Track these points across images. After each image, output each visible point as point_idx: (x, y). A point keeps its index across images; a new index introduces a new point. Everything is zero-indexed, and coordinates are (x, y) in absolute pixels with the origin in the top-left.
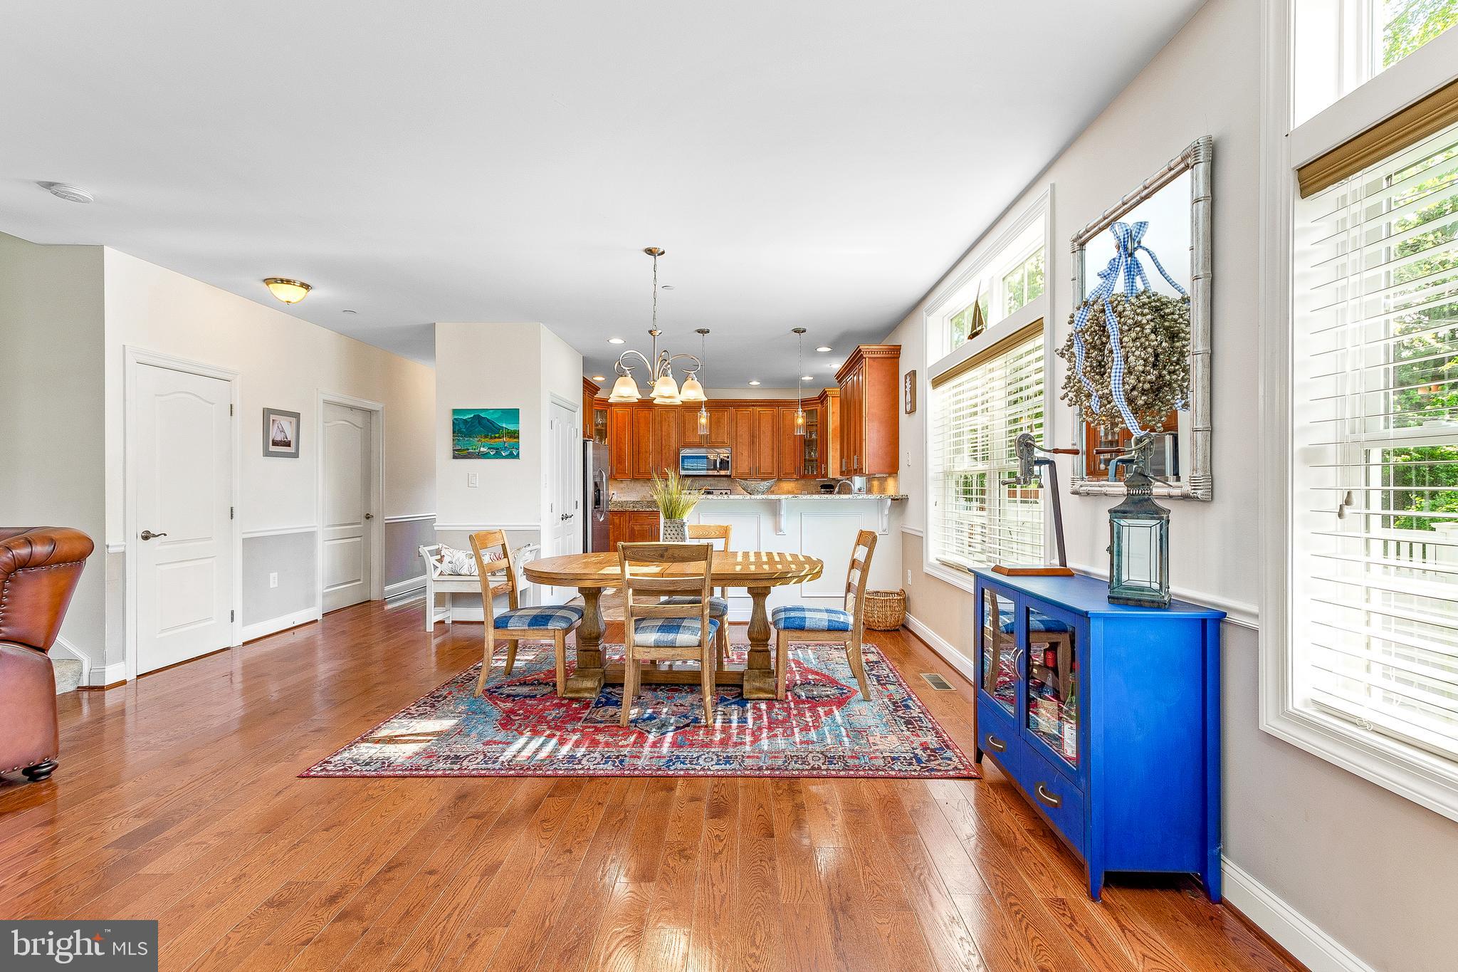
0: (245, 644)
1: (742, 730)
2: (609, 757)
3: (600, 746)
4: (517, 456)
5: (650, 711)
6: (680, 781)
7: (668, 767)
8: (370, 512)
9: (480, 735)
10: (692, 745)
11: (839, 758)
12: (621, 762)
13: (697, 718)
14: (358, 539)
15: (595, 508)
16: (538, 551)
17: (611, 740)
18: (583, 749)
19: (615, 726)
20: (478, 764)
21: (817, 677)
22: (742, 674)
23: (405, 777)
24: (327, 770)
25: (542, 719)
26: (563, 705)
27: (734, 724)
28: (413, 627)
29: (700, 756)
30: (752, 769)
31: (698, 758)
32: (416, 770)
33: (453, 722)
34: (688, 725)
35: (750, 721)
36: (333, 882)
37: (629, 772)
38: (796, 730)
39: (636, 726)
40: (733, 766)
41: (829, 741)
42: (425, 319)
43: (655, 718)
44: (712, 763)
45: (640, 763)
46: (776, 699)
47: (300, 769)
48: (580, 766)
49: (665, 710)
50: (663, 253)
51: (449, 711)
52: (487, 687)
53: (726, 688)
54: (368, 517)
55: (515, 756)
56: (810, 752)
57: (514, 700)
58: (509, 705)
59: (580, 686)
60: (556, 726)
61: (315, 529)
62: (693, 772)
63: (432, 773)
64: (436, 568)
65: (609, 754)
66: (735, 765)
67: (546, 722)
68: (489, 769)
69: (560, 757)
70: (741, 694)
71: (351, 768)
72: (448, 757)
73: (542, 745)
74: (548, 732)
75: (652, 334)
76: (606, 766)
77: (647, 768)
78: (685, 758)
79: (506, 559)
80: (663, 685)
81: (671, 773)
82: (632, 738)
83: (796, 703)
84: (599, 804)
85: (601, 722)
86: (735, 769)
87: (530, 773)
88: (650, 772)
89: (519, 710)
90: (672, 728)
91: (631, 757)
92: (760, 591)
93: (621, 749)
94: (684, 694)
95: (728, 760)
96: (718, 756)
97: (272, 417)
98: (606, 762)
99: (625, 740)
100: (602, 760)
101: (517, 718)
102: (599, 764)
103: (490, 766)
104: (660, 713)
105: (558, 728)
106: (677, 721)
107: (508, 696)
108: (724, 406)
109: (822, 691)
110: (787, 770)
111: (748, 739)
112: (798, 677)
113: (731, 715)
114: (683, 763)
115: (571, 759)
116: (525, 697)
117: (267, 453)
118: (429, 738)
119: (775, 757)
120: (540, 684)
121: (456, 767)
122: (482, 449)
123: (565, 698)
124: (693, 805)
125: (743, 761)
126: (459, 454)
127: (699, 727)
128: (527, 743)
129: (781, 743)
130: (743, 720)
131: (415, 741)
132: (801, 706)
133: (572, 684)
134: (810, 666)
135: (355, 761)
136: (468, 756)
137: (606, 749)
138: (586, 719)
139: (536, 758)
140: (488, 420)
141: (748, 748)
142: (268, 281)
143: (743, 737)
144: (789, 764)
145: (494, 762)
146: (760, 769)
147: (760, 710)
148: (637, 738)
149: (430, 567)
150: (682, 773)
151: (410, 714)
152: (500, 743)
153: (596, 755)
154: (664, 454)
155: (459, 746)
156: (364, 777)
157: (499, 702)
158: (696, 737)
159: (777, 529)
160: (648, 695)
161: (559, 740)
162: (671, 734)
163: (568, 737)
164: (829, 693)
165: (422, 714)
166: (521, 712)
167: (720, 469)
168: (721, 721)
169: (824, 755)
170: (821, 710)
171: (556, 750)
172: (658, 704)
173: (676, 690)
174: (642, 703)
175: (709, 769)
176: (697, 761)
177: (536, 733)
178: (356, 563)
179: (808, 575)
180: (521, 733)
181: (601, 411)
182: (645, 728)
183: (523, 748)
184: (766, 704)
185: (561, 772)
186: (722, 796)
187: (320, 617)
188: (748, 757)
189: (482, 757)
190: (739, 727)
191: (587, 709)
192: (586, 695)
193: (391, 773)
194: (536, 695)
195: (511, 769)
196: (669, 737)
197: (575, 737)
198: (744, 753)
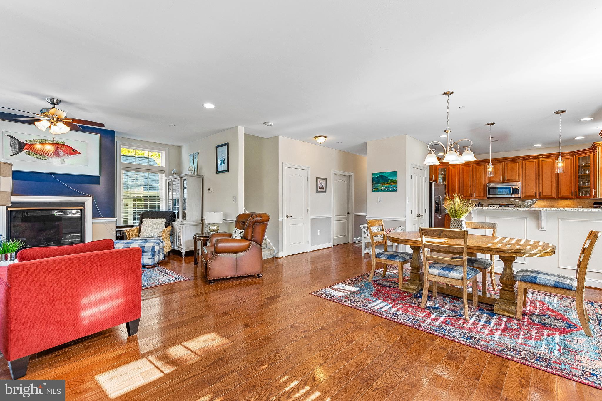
0: (311, 251)
1: (485, 327)
2: (410, 318)
3: (409, 313)
4: (396, 191)
5: (438, 305)
6: (439, 339)
7: (436, 331)
8: (349, 211)
9: (365, 296)
10: (453, 325)
11: (546, 359)
12: (415, 322)
13: (461, 315)
14: (345, 221)
15: (436, 212)
16: (404, 229)
17: (414, 312)
18: (401, 312)
19: (418, 308)
20: (360, 305)
21: (553, 314)
22: (495, 300)
23: (337, 302)
24: (317, 294)
25: (389, 296)
26: (400, 293)
27: (482, 323)
28: (359, 254)
29: (455, 331)
30: (481, 346)
31: (453, 332)
32: (340, 301)
33: (358, 289)
34: (455, 316)
35: (492, 325)
36: (307, 326)
37: (416, 327)
38: (521, 337)
39: (428, 309)
40: (471, 341)
41: (543, 349)
42: (364, 141)
43: (439, 309)
44: (460, 336)
45: (423, 325)
46: (515, 318)
47: (310, 292)
48: (397, 318)
49: (446, 307)
50: (453, 93)
51: (358, 285)
52: (374, 279)
53: (485, 305)
54: (348, 213)
55: (374, 307)
56: (525, 350)
57: (382, 286)
58: (379, 288)
59: (409, 287)
60: (394, 300)
61: (331, 217)
62: (447, 337)
63: (345, 304)
64: (365, 233)
65: (411, 317)
66: (473, 341)
67: (390, 298)
68: (363, 308)
69: (390, 312)
70: (493, 310)
71: (323, 295)
72: (352, 300)
73: (385, 306)
74: (390, 302)
75: (446, 132)
76: (408, 321)
77: (425, 328)
78: (447, 330)
79: (383, 231)
80: (451, 296)
81: (436, 333)
82: (424, 314)
83: (529, 323)
84: (398, 334)
85: (413, 304)
86: (471, 343)
87: (377, 314)
88: (426, 330)
89: (382, 291)
90: (445, 315)
91: (420, 321)
92: (507, 259)
93: (417, 317)
94: (460, 302)
95: (470, 338)
96: (465, 334)
97: (319, 180)
98: (408, 320)
99: (421, 314)
100: (407, 318)
101: (380, 293)
102: (405, 319)
103: (364, 307)
104: (443, 307)
105: (394, 301)
106: (450, 313)
107: (381, 284)
108: (516, 160)
109: (553, 322)
110: (504, 353)
111: (487, 332)
112: (538, 311)
113: (482, 318)
114: (445, 332)
115: (394, 314)
116: (387, 286)
117: (317, 192)
118: (348, 292)
119: (499, 345)
120: (395, 283)
121: (353, 304)
122: (383, 188)
123: (402, 291)
124: (441, 350)
125: (478, 341)
126: (375, 190)
127: (461, 319)
128: (380, 303)
129: (507, 340)
130: (488, 322)
131: (344, 292)
132: (532, 326)
133: (405, 285)
134: (551, 307)
135: (325, 293)
136: (358, 302)
137: (411, 315)
138: (407, 301)
139: (381, 310)
140: (385, 176)
141: (484, 336)
142: (316, 137)
143: (484, 330)
144: (507, 351)
145: (366, 307)
146: (487, 348)
147: (502, 320)
148: (427, 314)
149: (363, 233)
150: (442, 335)
151: (346, 283)
152: (371, 300)
153: (405, 316)
154: (477, 187)
155: (357, 298)
156: (326, 299)
157: (376, 286)
158: (457, 323)
159: (539, 227)
160: (441, 298)
161: (393, 306)
162: (445, 318)
163: (397, 306)
164: (558, 324)
165: (349, 284)
166: (383, 291)
167: (513, 194)
168: (474, 319)
169: (534, 355)
170: (545, 332)
171: (389, 309)
172: (444, 303)
173: (456, 300)
174: (436, 301)
175: (457, 338)
176: (452, 333)
177: (385, 300)
178: (344, 229)
179: (538, 253)
180: (379, 299)
181: (443, 169)
182: (433, 312)
183: (378, 304)
184: (508, 319)
185: (388, 318)
186: (458, 352)
187: (333, 246)
188: (482, 340)
189: (362, 303)
190: (484, 325)
191: (410, 297)
192: (411, 291)
193: (333, 300)
194: (391, 287)
195: (370, 311)
196: (442, 319)
197: (399, 306)
198: (481, 337)
